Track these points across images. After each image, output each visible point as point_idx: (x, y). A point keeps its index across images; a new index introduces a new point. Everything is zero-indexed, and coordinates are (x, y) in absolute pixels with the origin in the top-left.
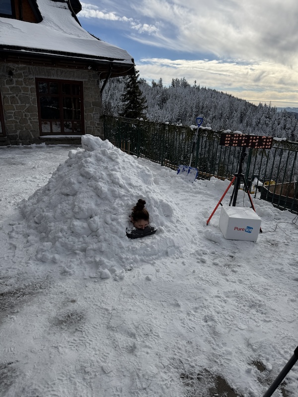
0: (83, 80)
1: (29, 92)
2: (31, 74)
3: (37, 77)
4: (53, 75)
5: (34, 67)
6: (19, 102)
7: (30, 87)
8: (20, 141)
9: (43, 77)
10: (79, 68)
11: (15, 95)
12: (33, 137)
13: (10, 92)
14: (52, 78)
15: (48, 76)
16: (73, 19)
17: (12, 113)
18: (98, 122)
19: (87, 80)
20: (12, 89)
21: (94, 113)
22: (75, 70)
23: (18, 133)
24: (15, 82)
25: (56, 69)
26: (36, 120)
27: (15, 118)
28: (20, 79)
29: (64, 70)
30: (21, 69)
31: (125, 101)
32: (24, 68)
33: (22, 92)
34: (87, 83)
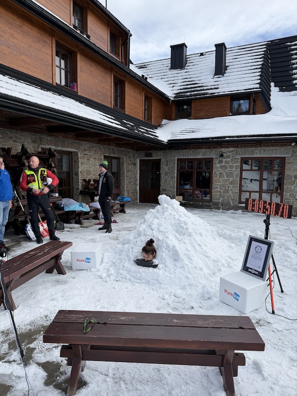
0: (286, 156)
1: (234, 169)
2: (238, 154)
3: (242, 157)
4: (256, 154)
5: (241, 149)
6: (225, 176)
7: (235, 165)
8: (221, 207)
9: (248, 156)
10: (282, 145)
11: (222, 172)
12: (232, 205)
13: (220, 169)
14: (255, 156)
15: (252, 155)
17: (218, 185)
19: (290, 155)
20: (221, 167)
21: (295, 185)
23: (220, 201)
24: (224, 161)
25: (259, 148)
26: (236, 191)
27: (220, 189)
28: (228, 160)
29: (267, 148)
30: (230, 152)
32: (232, 151)
34: (290, 158)
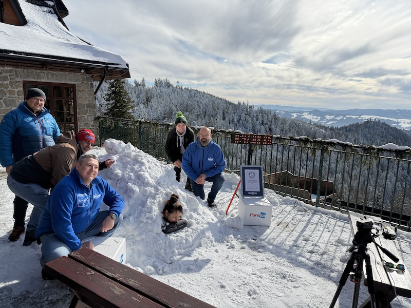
0: (76, 83)
1: (16, 95)
2: (18, 76)
3: (25, 80)
4: (43, 78)
5: (22, 70)
6: (4, 105)
7: (16, 90)
9: (32, 80)
10: (71, 71)
14: (42, 81)
15: (38, 79)
16: (60, 23)
18: (93, 124)
19: (80, 83)
21: (88, 115)
22: (67, 73)
25: (46, 72)
28: (5, 82)
29: (55, 73)
30: (7, 72)
31: (109, 100)
32: (10, 71)
33: (8, 95)
34: (80, 85)
